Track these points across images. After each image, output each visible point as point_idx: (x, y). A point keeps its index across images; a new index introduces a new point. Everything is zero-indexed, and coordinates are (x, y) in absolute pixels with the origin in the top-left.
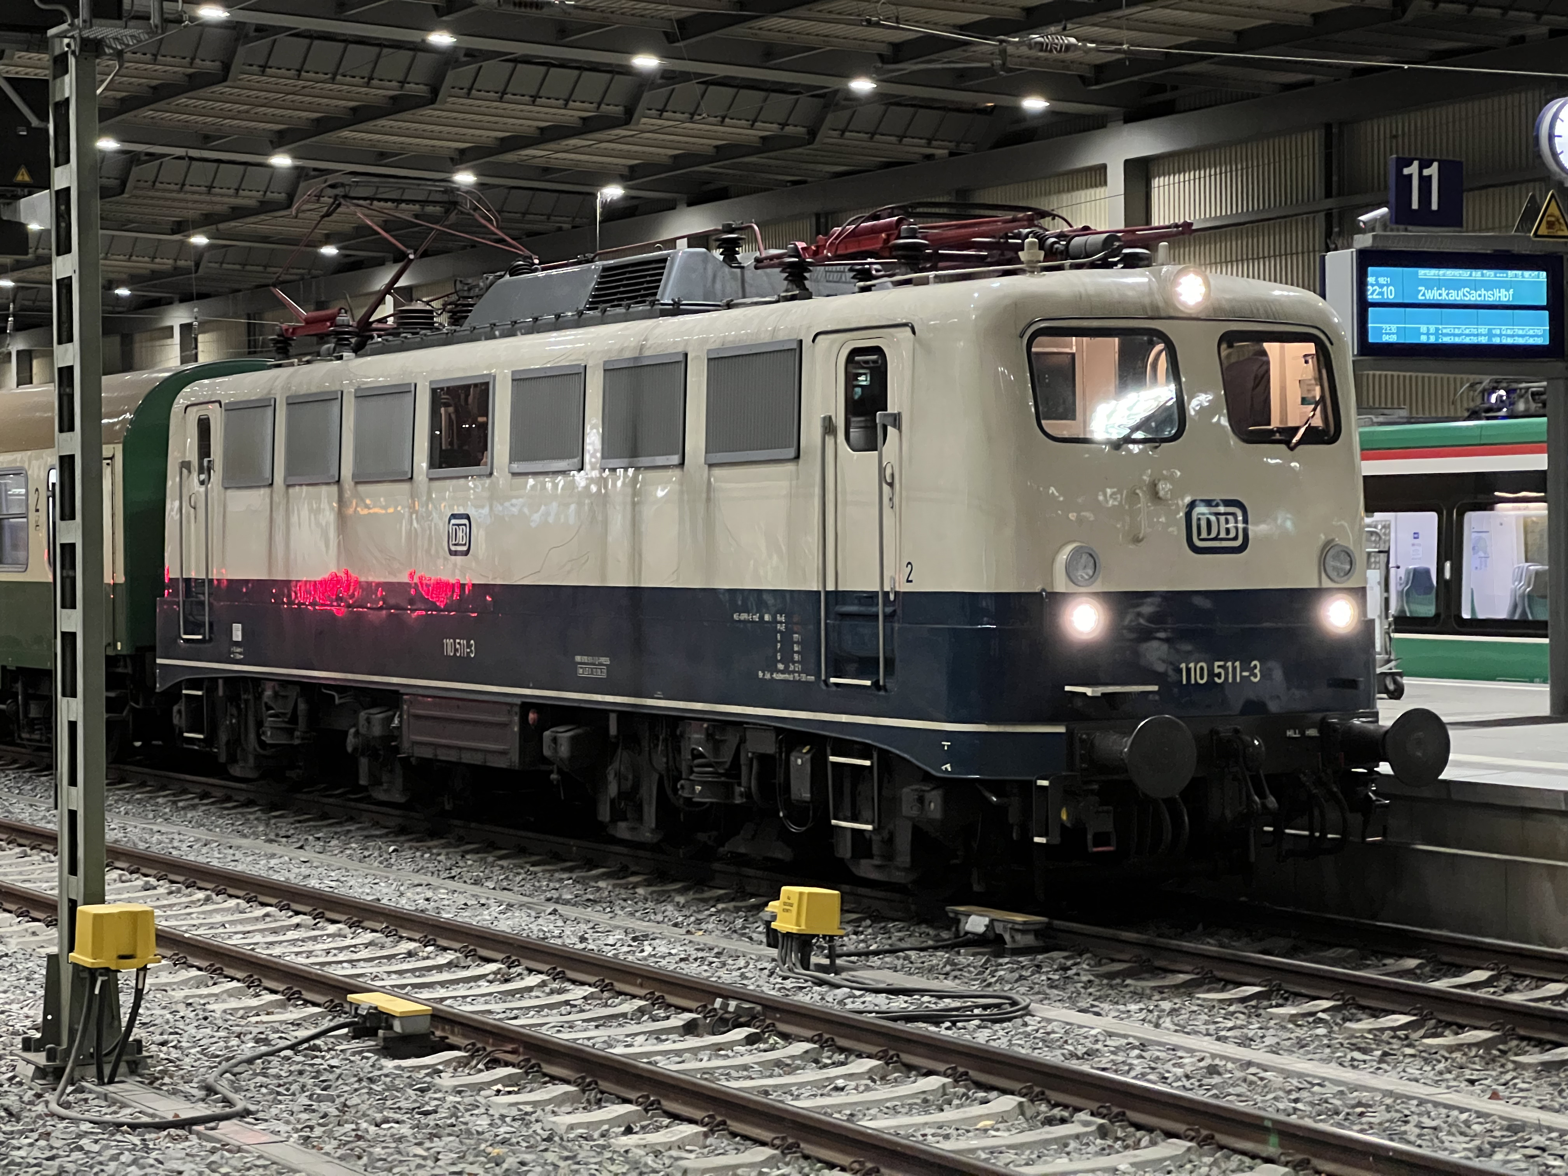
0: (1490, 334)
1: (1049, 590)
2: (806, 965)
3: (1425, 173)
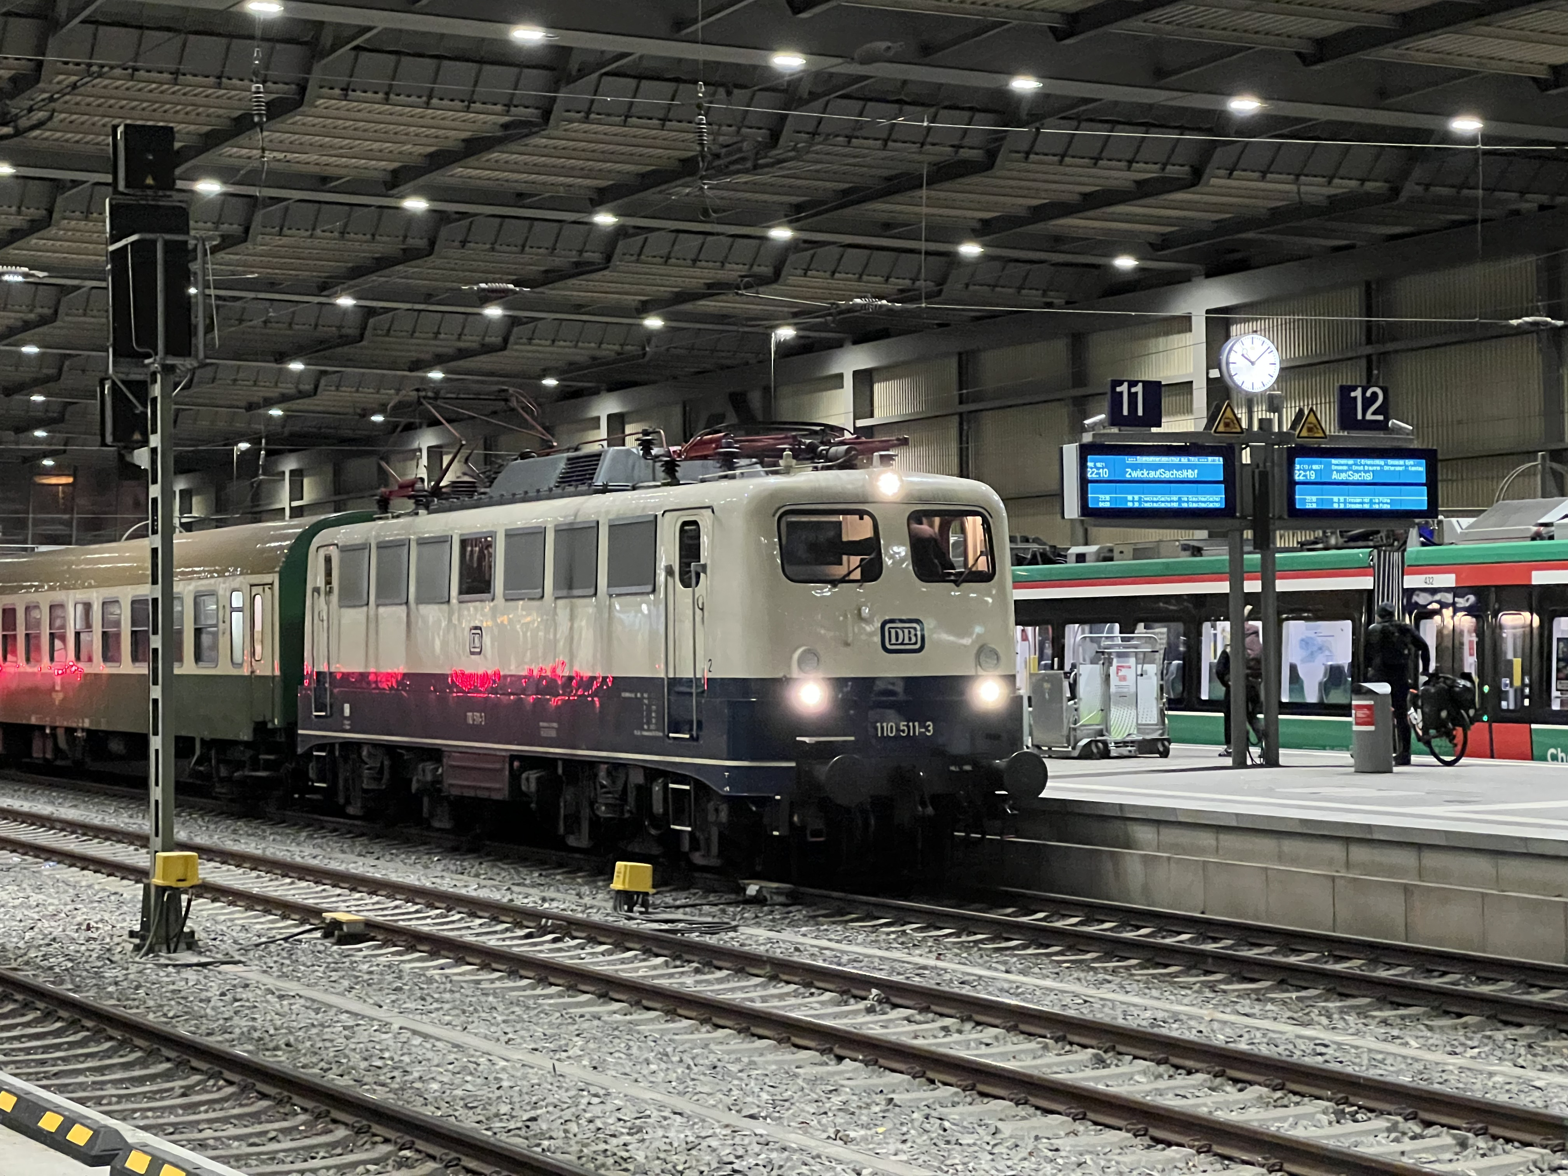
0: (1180, 501)
1: (788, 676)
2: (630, 910)
3: (1133, 390)
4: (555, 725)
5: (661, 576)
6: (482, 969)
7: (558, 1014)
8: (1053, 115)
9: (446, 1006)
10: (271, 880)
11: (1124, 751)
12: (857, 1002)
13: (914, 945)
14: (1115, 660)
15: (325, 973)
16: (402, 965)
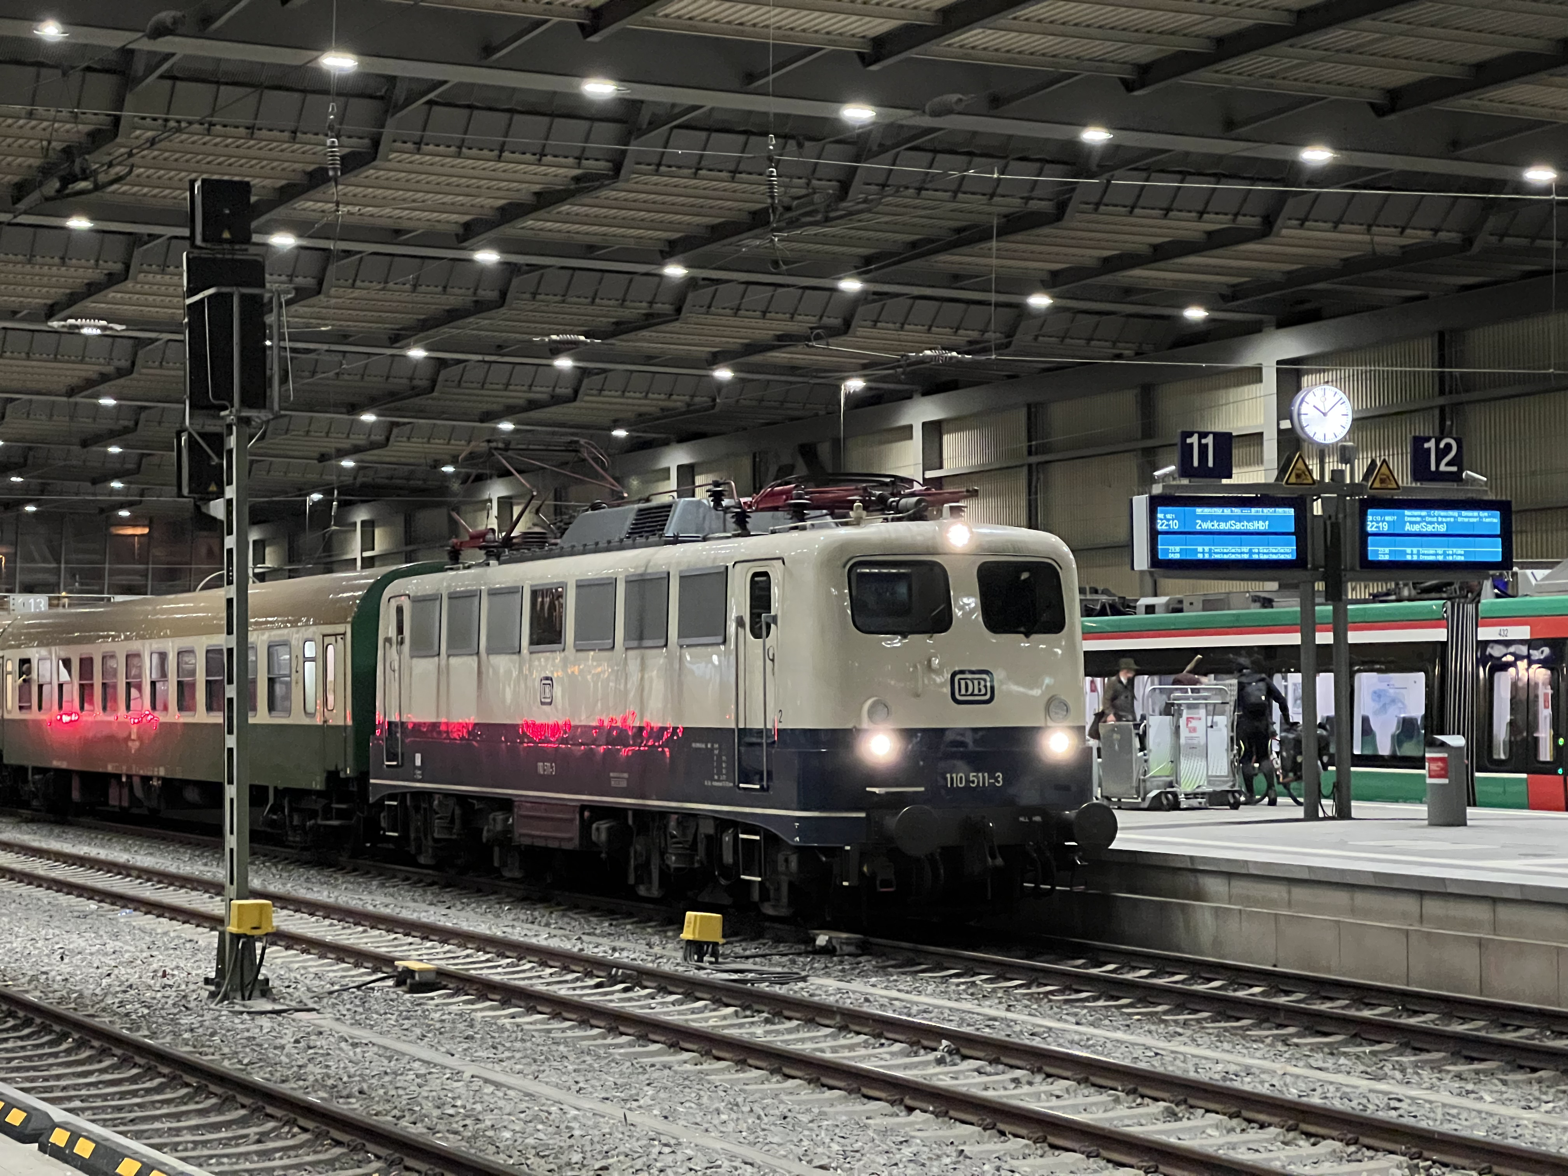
0: (1250, 553)
1: (858, 727)
2: (700, 960)
3: (1204, 441)
4: (626, 775)
5: (732, 627)
6: (553, 1018)
7: (629, 1064)
8: (1124, 166)
9: (518, 1055)
10: (344, 928)
11: (1194, 802)
12: (927, 1054)
13: (984, 996)
14: (1185, 712)
15: (397, 1021)
16: (473, 1014)
